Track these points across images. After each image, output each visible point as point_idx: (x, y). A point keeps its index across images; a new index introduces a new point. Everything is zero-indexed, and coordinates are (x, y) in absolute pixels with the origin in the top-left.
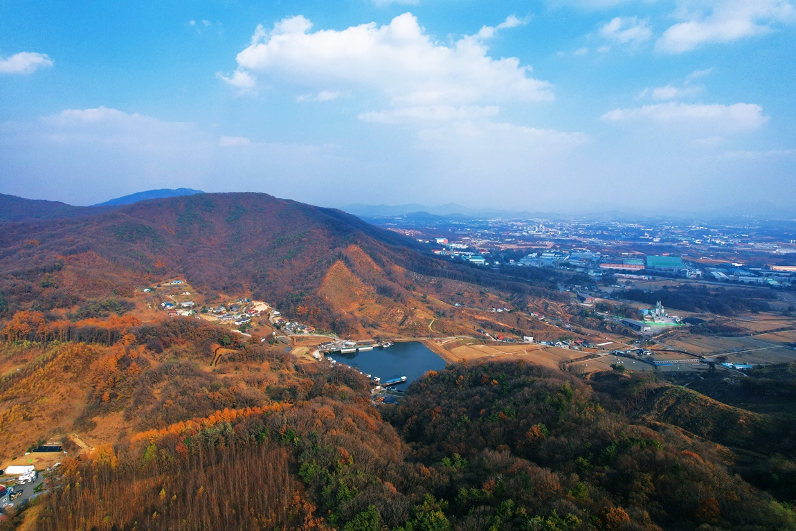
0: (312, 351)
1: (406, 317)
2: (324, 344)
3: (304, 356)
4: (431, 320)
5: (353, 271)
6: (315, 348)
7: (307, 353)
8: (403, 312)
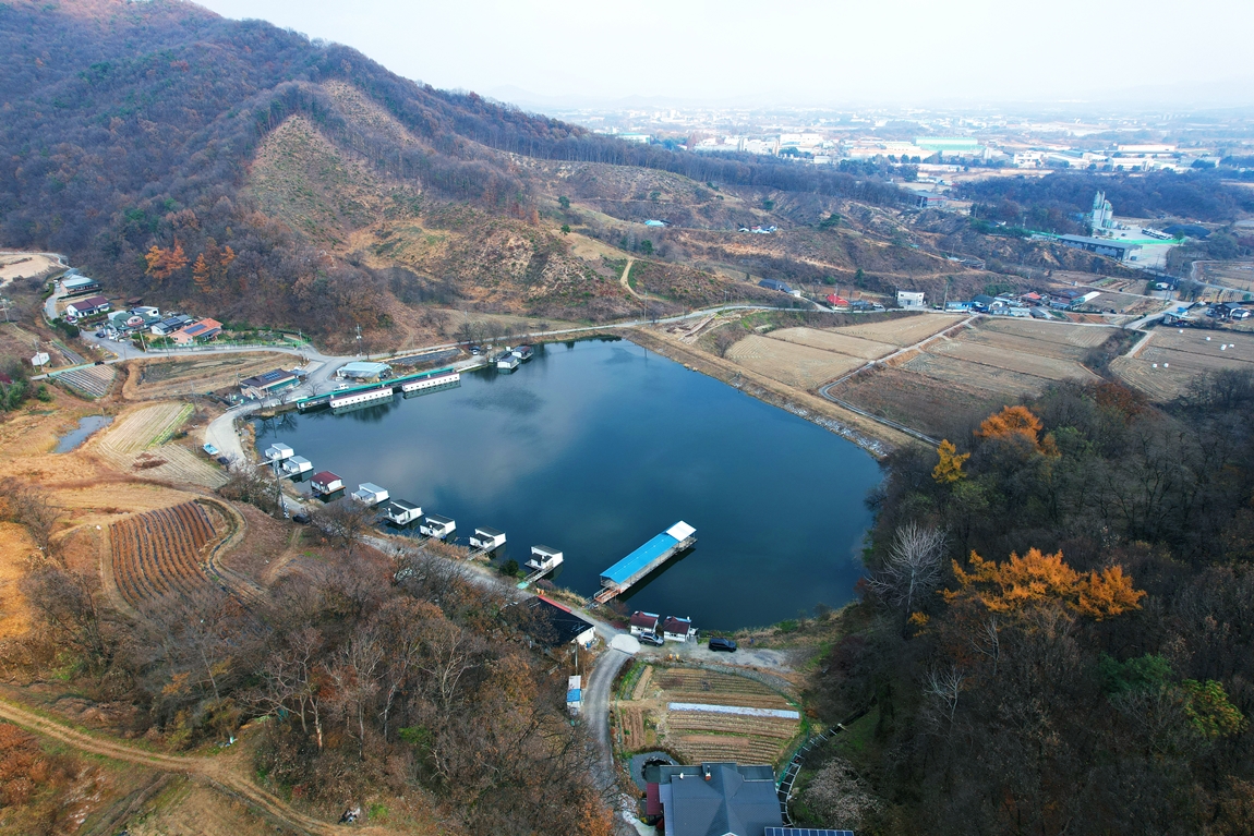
0: (200, 420)
1: (541, 258)
2: (255, 381)
3: (156, 452)
4: (624, 262)
5: (346, 144)
6: (220, 401)
7: (179, 436)
8: (528, 243)
